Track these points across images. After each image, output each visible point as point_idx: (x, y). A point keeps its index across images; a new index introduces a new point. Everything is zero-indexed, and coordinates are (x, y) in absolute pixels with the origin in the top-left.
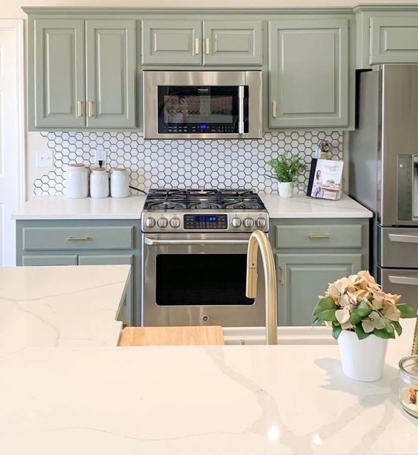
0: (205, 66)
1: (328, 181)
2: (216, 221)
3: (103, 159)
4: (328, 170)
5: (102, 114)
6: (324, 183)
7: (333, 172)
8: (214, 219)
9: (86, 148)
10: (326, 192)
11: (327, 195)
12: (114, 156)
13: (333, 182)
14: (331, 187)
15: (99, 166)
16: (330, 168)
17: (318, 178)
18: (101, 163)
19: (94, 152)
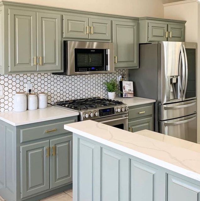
0: (90, 39)
1: (129, 90)
2: (110, 111)
3: (31, 88)
4: (127, 85)
5: (45, 63)
6: (127, 91)
7: (130, 86)
8: (109, 110)
9: (21, 83)
10: (129, 95)
11: (129, 96)
12: (36, 87)
13: (130, 90)
14: (130, 92)
15: (29, 93)
16: (128, 84)
17: (124, 89)
18: (30, 91)
19: (26, 85)
